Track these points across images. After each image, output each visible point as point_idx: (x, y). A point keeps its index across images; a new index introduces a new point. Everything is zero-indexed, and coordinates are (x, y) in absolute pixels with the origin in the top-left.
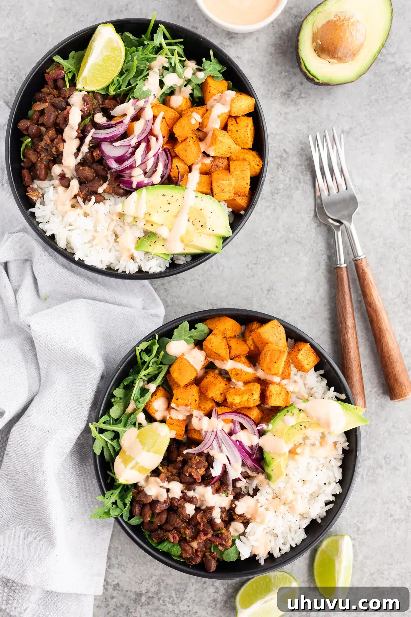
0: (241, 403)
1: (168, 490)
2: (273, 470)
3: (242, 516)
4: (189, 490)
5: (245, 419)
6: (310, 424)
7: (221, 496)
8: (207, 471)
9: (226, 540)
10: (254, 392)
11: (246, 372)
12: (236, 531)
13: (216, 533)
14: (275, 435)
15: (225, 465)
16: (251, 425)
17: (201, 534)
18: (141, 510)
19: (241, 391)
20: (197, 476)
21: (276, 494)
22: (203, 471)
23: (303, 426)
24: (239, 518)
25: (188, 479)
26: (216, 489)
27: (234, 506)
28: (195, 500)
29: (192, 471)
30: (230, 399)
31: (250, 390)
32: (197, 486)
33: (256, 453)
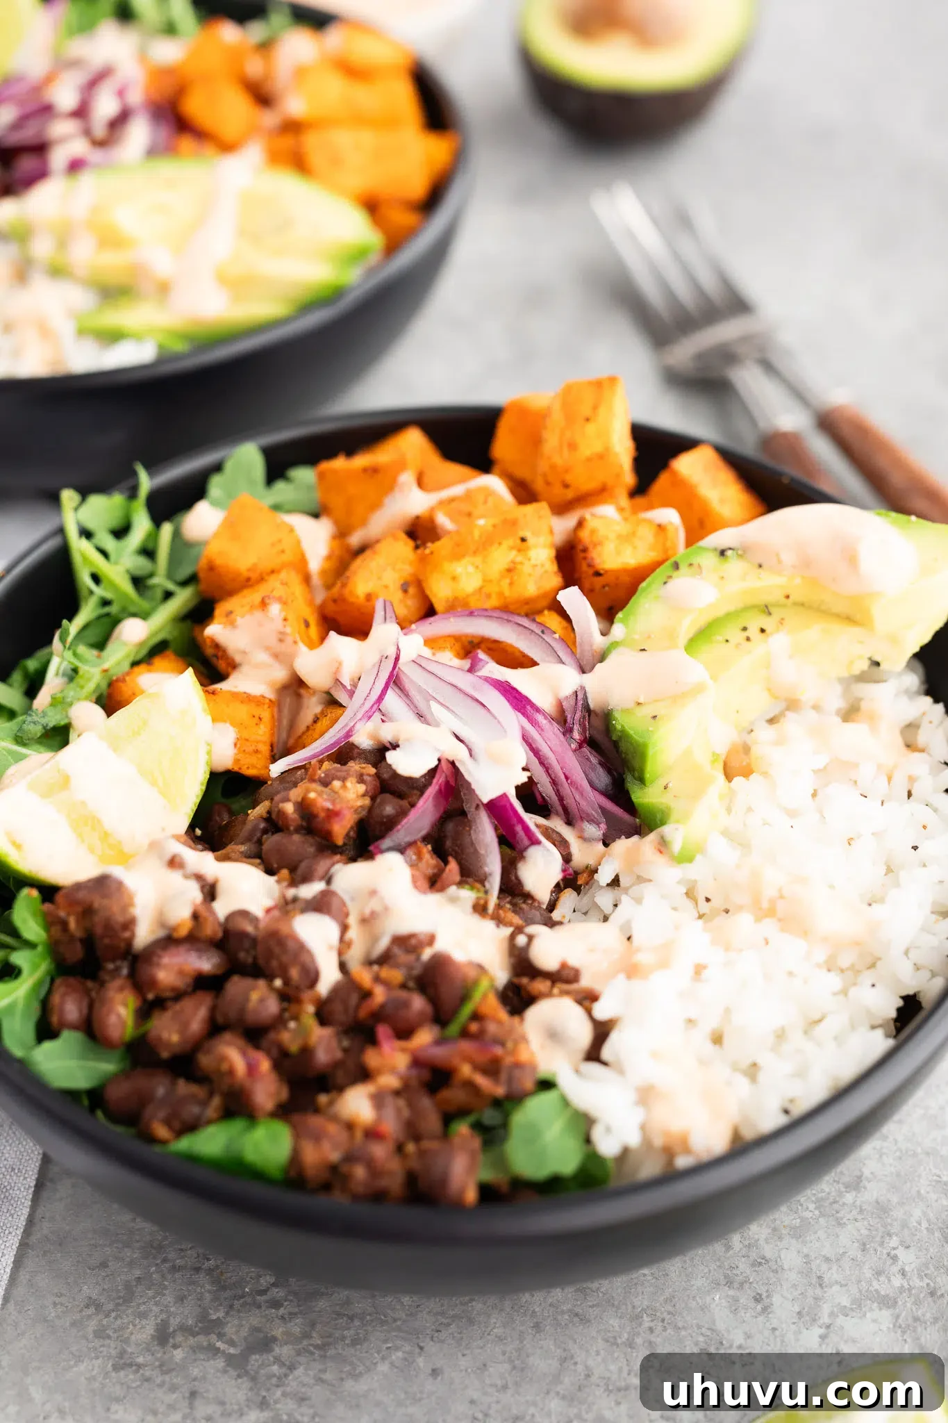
0: (486, 590)
1: (210, 892)
2: (670, 785)
3: (568, 981)
4: (306, 879)
5: (509, 621)
6: (782, 621)
7: (453, 900)
8: (376, 804)
9: (503, 1044)
10: (527, 534)
11: (488, 493)
12: (554, 1035)
13: (454, 1029)
14: (644, 650)
15: (453, 763)
16: (537, 634)
17: (383, 1031)
18: (91, 1006)
19: (476, 534)
20: (333, 803)
21: (708, 900)
22: (357, 796)
23: (753, 632)
24: (556, 991)
25: (296, 843)
26: (431, 874)
27: (521, 940)
28: (335, 904)
29: (308, 791)
30: (440, 591)
31: (512, 524)
32: (338, 862)
33: (582, 725)
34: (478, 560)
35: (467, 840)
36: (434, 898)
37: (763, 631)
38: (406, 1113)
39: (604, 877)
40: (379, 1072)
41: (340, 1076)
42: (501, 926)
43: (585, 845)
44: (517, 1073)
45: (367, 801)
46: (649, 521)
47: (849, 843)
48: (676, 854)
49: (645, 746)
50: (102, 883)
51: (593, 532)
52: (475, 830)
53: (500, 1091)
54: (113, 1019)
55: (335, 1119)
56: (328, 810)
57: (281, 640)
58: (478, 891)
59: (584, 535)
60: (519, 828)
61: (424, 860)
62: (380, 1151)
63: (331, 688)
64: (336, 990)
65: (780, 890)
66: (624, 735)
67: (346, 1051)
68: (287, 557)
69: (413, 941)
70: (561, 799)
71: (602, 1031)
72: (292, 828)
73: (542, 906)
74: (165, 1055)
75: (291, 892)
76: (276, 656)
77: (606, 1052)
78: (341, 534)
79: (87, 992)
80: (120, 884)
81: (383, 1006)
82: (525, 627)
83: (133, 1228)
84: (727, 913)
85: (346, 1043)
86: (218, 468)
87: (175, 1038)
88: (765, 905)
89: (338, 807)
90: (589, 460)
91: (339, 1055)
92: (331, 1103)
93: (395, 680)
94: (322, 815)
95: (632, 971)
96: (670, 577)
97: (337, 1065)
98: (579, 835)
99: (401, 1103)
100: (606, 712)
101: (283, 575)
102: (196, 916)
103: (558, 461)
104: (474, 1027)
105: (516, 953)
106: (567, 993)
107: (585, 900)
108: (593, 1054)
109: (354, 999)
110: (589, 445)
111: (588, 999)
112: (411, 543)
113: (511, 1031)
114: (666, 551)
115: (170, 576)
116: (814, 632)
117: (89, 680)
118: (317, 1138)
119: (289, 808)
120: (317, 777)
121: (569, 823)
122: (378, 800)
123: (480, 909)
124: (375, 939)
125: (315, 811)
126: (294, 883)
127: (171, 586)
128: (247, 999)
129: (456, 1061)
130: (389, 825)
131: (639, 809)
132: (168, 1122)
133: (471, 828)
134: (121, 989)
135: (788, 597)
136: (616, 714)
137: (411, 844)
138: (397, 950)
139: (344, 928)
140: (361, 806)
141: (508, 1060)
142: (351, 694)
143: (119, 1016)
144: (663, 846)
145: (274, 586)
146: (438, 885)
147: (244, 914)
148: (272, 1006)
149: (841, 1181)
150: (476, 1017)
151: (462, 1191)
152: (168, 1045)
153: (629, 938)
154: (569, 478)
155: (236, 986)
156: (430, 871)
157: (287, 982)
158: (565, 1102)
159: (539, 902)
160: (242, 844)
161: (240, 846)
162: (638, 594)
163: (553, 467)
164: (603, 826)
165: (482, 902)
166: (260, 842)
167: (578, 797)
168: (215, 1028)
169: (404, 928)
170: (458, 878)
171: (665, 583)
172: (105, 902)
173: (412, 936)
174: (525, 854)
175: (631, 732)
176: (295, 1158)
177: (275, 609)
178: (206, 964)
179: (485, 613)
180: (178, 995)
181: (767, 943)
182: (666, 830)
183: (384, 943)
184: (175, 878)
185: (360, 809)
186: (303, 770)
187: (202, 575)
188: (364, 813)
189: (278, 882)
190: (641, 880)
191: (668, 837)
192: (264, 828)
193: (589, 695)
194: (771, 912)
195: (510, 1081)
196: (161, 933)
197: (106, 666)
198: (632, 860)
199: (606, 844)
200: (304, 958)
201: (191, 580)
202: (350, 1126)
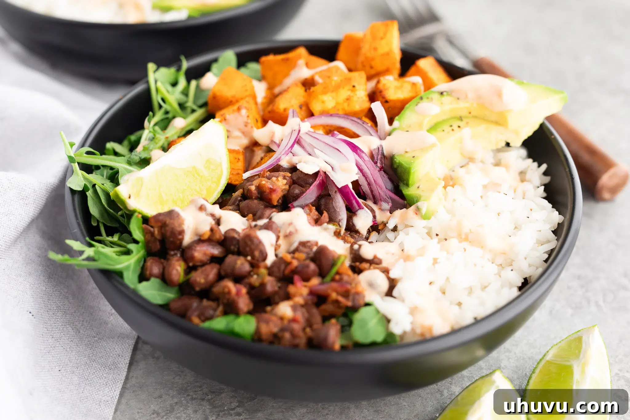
0: (337, 107)
1: (218, 222)
2: (420, 187)
3: (377, 264)
4: (261, 218)
5: (348, 119)
6: (467, 123)
7: (326, 229)
8: (291, 188)
9: (351, 284)
10: (356, 84)
11: (337, 68)
12: (371, 285)
13: (328, 278)
14: (408, 131)
15: (325, 173)
16: (361, 124)
17: (296, 278)
18: (164, 268)
19: (333, 83)
20: (273, 186)
21: (437, 235)
22: (283, 185)
23: (455, 127)
24: (372, 267)
25: (255, 203)
26: (316, 218)
27: (356, 247)
28: (274, 226)
29: (261, 181)
30: (316, 107)
31: (349, 80)
32: (274, 212)
33: (381, 161)
34: (334, 94)
35: (331, 206)
36: (317, 229)
37: (459, 127)
38: (306, 315)
39: (391, 226)
40: (295, 296)
41: (277, 298)
42: (346, 243)
43: (383, 212)
44: (357, 297)
45: (287, 187)
46: (409, 82)
47: (498, 215)
48: (423, 214)
49: (410, 168)
50: (171, 213)
51: (384, 85)
52: (335, 202)
53: (350, 304)
54: (174, 272)
55: (275, 315)
56: (271, 188)
57: (246, 126)
58: (336, 226)
59: (380, 86)
60: (354, 202)
61: (313, 212)
62: (296, 327)
63: (269, 144)
64: (274, 264)
65: (470, 230)
66: (400, 165)
67: (279, 288)
68: (248, 93)
69: (309, 244)
70: (372, 191)
71: (393, 284)
72: (254, 197)
73: (363, 237)
74: (197, 289)
75: (253, 223)
76: (243, 133)
77: (395, 292)
78: (271, 88)
79: (162, 263)
80: (178, 215)
81: (296, 267)
82: (355, 121)
83: (174, 382)
84: (446, 240)
85: (279, 285)
86: (216, 60)
87: (202, 281)
88: (463, 236)
89: (275, 187)
90: (383, 55)
91: (276, 288)
92: (273, 309)
93: (298, 141)
94: (268, 191)
95: (407, 258)
96: (419, 103)
97: (275, 293)
98: (379, 208)
99: (304, 310)
100: (392, 156)
101: (247, 99)
102: (212, 230)
103: (369, 55)
104: (337, 277)
105: (354, 252)
106: (378, 268)
107: (382, 236)
108: (389, 293)
109: (283, 267)
110: (383, 48)
111: (386, 271)
112: (303, 89)
113: (354, 279)
114: (416, 92)
115: (195, 102)
116: (482, 128)
117: (160, 140)
118: (267, 322)
119: (253, 188)
120: (265, 176)
121: (375, 203)
122: (292, 187)
123: (337, 234)
124: (291, 244)
125: (264, 189)
126: (254, 220)
127: (195, 107)
128: (236, 263)
129: (329, 291)
130: (297, 197)
131: (406, 197)
132: (199, 317)
133: (332, 200)
134: (178, 260)
135: (470, 113)
136: (396, 156)
137: (307, 205)
138: (301, 248)
139: (278, 238)
140: (284, 189)
141: (353, 291)
142: (279, 146)
143: (177, 270)
144: (418, 210)
145: (243, 103)
146: (319, 222)
147: (233, 230)
148: (247, 267)
149: (491, 369)
150: (338, 273)
151: (334, 343)
152: (200, 284)
153: (402, 250)
154: (373, 64)
155: (230, 259)
156: (315, 217)
157: (253, 258)
158: (378, 312)
159: (362, 235)
160: (230, 206)
161: (229, 207)
162: (405, 109)
163: (367, 58)
164: (390, 204)
165: (338, 231)
166: (238, 205)
167: (380, 191)
168: (220, 277)
169: (304, 239)
170: (328, 220)
171: (417, 105)
172: (172, 221)
173: (308, 242)
174: (356, 213)
175: (403, 163)
176: (258, 331)
177: (244, 112)
178: (216, 251)
179: (337, 115)
180: (203, 264)
181: (465, 251)
182: (419, 204)
183: (295, 245)
184: (202, 216)
185: (284, 190)
186: (258, 176)
187: (210, 102)
188: (286, 192)
189: (247, 220)
190: (407, 226)
191: (420, 207)
192: (240, 199)
193: (384, 149)
194: (466, 239)
195: (354, 300)
196: (196, 238)
197: (167, 135)
198: (403, 218)
199: (391, 213)
200: (261, 247)
201: (205, 105)
202: (282, 318)
